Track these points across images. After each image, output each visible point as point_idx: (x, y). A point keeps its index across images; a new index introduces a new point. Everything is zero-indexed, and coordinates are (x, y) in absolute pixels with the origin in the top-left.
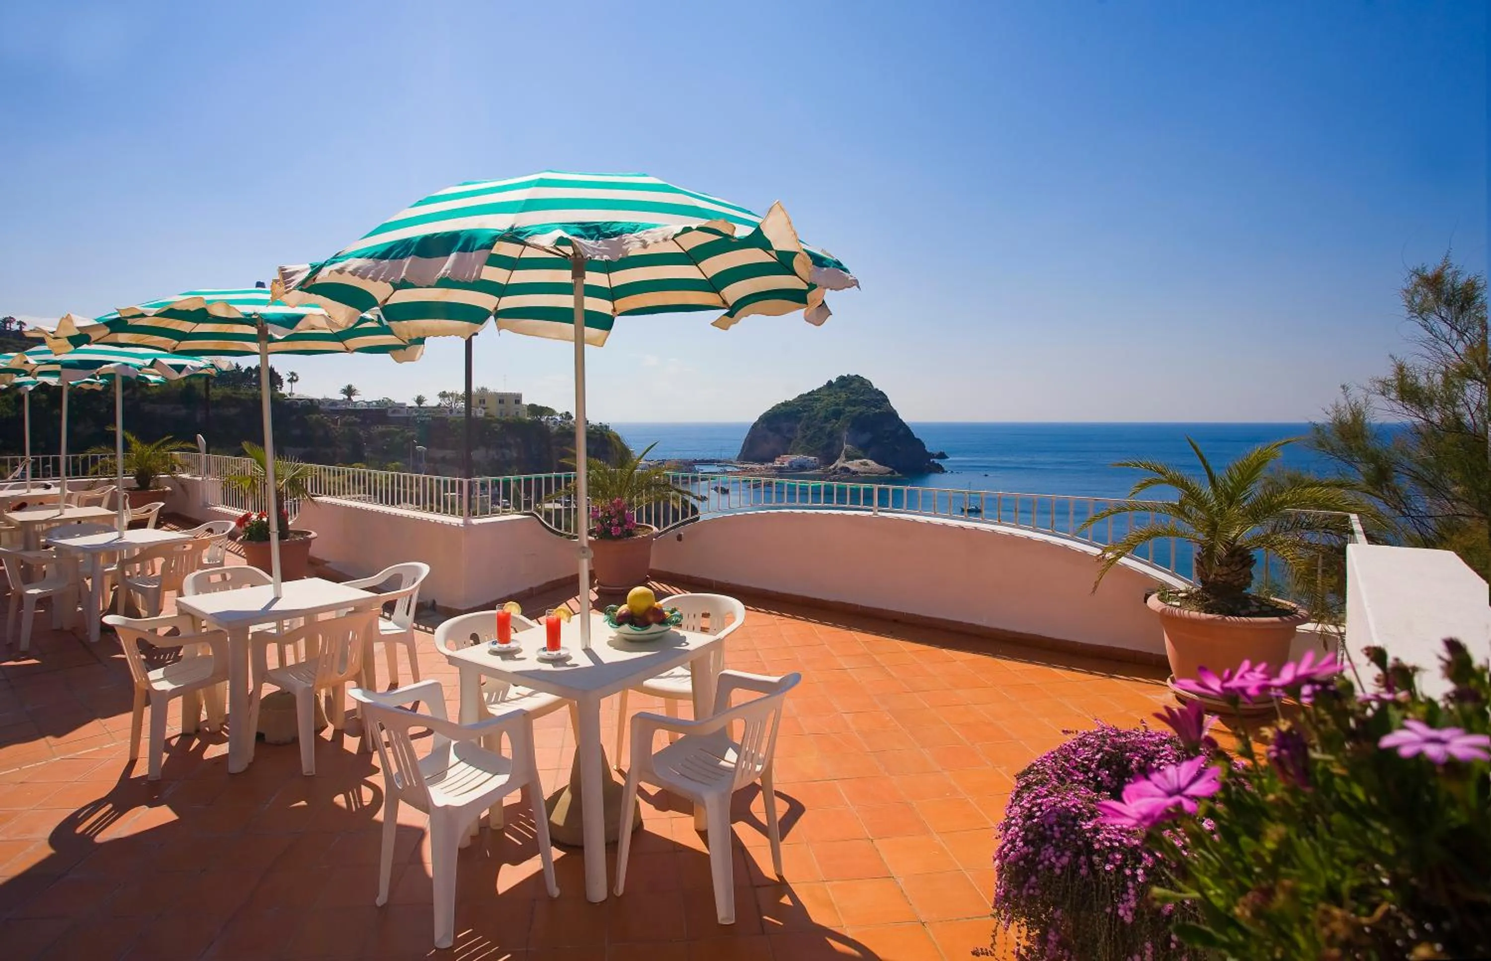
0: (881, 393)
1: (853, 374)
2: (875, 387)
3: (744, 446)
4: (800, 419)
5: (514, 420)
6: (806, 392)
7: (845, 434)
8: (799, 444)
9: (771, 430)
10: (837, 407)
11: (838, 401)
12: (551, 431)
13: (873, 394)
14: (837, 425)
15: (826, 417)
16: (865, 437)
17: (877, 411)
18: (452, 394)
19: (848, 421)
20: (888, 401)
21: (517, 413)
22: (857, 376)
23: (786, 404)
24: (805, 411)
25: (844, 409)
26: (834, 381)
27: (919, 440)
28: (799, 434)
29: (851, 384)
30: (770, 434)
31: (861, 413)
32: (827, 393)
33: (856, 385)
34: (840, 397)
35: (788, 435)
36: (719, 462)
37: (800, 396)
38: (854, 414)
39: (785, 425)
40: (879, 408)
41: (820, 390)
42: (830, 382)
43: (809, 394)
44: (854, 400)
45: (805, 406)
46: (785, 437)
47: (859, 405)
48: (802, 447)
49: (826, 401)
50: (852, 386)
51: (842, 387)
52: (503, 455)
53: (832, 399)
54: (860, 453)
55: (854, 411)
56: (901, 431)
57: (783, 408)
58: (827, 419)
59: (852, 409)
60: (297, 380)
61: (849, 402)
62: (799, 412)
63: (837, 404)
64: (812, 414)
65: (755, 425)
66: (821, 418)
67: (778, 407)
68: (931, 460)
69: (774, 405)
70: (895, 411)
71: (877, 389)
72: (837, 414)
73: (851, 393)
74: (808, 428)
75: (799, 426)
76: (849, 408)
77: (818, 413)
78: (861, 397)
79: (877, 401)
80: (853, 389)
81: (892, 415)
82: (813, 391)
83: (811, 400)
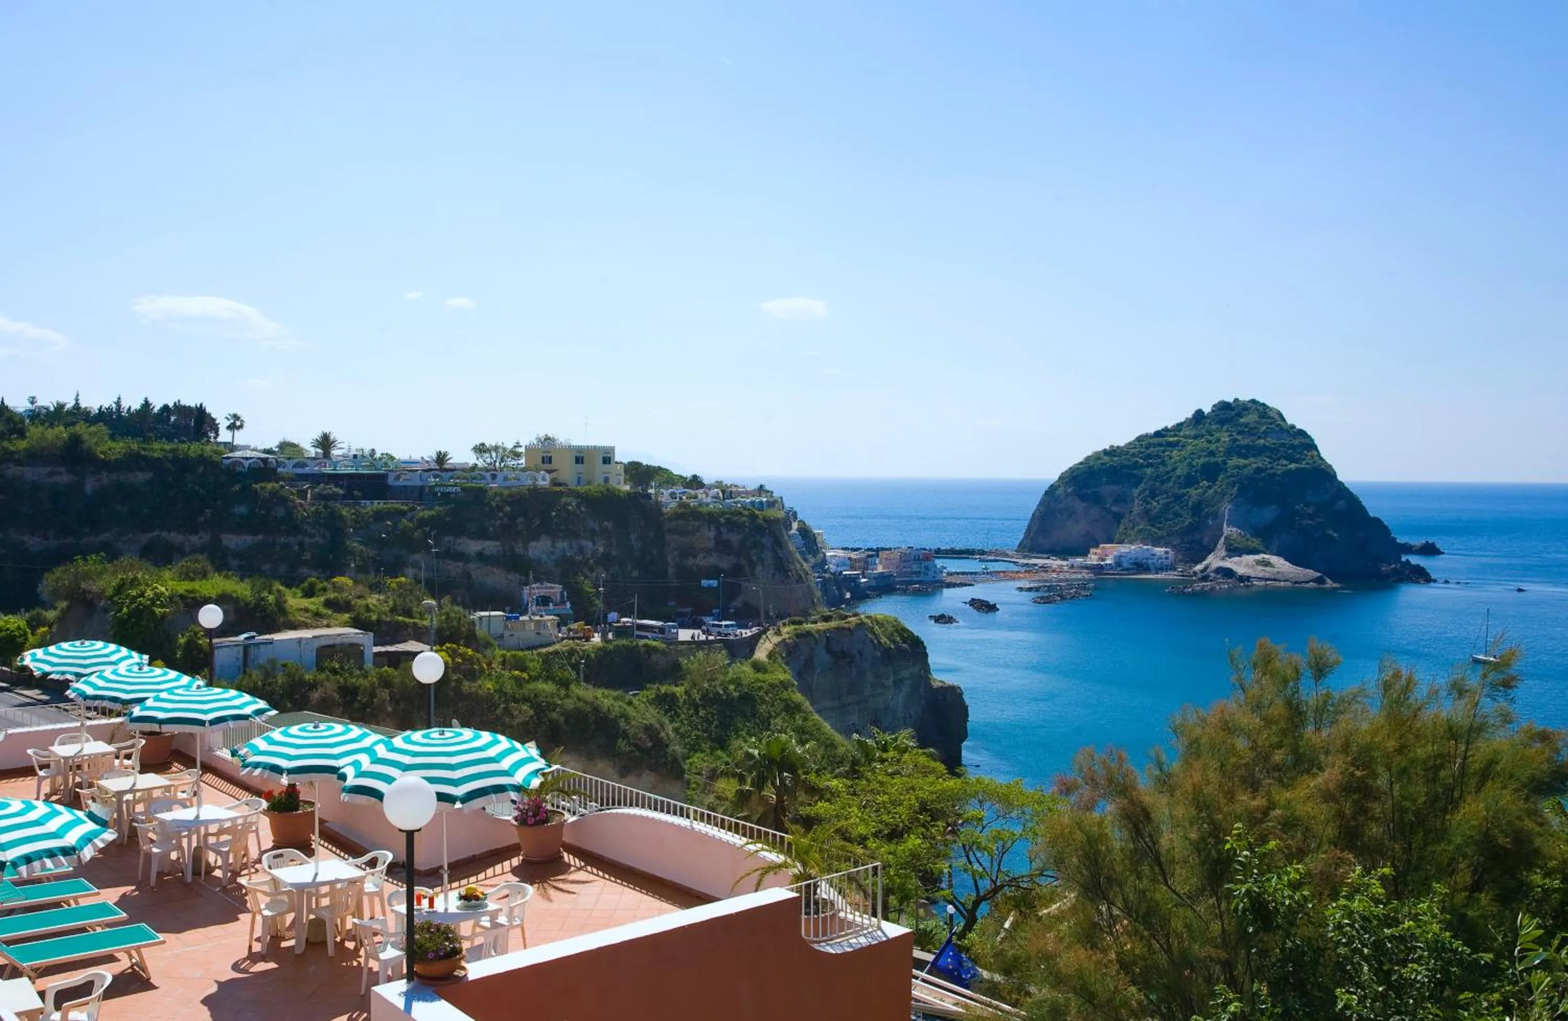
0: (1302, 433)
1: (1245, 397)
2: (1290, 421)
3: (1029, 527)
4: (1139, 480)
5: (601, 492)
6: (1151, 431)
7: (1226, 508)
8: (1138, 525)
9: (1083, 498)
10: (1213, 460)
11: (1213, 447)
12: (665, 510)
13: (1285, 435)
14: (1211, 491)
15: (1188, 476)
16: (1268, 514)
17: (1293, 466)
18: (496, 448)
19: (1233, 484)
20: (1315, 448)
21: (606, 480)
22: (1253, 401)
23: (1112, 452)
24: (1149, 465)
25: (1225, 463)
26: (1207, 410)
27: (1378, 521)
28: (1137, 508)
29: (1239, 415)
30: (1080, 506)
31: (1259, 470)
32: (1193, 433)
33: (1250, 418)
34: (1218, 440)
35: (1114, 509)
36: (982, 553)
37: (1139, 439)
38: (1245, 471)
39: (1108, 490)
40: (1296, 461)
41: (1179, 426)
42: (1199, 414)
43: (1158, 434)
44: (1247, 447)
45: (1149, 456)
46: (1109, 511)
47: (1255, 456)
48: (1140, 531)
49: (1189, 448)
50: (1242, 420)
51: (1222, 422)
52: (581, 550)
53: (1202, 443)
54: (1256, 543)
55: (1245, 466)
56: (1341, 504)
57: (1106, 459)
58: (1190, 481)
59: (1242, 461)
60: (241, 427)
61: (1235, 450)
62: (1136, 465)
63: (1212, 454)
64: (1162, 469)
65: (1053, 488)
66: (1179, 477)
67: (1097, 456)
68: (1404, 559)
69: (1090, 454)
70: (1330, 466)
71: (1293, 427)
72: (1211, 472)
73: (1239, 433)
74: (1153, 495)
75: (1136, 492)
76: (1234, 461)
77: (1174, 470)
78: (1262, 441)
79: (1292, 447)
80: (1247, 425)
81: (1325, 474)
82: (1166, 430)
83: (1160, 445)
